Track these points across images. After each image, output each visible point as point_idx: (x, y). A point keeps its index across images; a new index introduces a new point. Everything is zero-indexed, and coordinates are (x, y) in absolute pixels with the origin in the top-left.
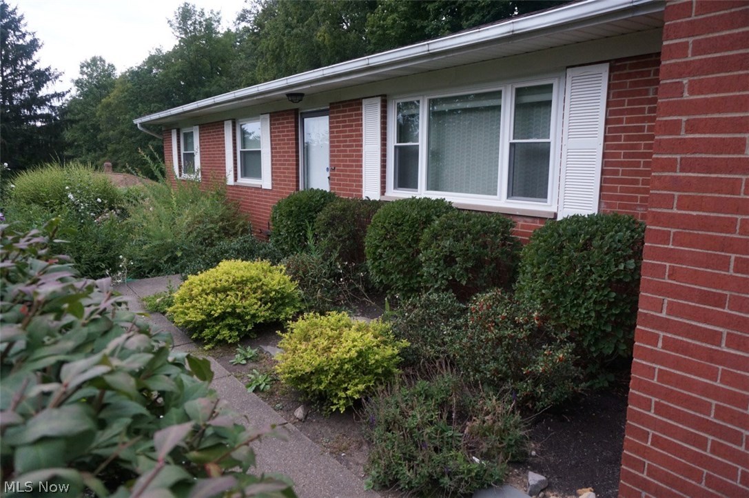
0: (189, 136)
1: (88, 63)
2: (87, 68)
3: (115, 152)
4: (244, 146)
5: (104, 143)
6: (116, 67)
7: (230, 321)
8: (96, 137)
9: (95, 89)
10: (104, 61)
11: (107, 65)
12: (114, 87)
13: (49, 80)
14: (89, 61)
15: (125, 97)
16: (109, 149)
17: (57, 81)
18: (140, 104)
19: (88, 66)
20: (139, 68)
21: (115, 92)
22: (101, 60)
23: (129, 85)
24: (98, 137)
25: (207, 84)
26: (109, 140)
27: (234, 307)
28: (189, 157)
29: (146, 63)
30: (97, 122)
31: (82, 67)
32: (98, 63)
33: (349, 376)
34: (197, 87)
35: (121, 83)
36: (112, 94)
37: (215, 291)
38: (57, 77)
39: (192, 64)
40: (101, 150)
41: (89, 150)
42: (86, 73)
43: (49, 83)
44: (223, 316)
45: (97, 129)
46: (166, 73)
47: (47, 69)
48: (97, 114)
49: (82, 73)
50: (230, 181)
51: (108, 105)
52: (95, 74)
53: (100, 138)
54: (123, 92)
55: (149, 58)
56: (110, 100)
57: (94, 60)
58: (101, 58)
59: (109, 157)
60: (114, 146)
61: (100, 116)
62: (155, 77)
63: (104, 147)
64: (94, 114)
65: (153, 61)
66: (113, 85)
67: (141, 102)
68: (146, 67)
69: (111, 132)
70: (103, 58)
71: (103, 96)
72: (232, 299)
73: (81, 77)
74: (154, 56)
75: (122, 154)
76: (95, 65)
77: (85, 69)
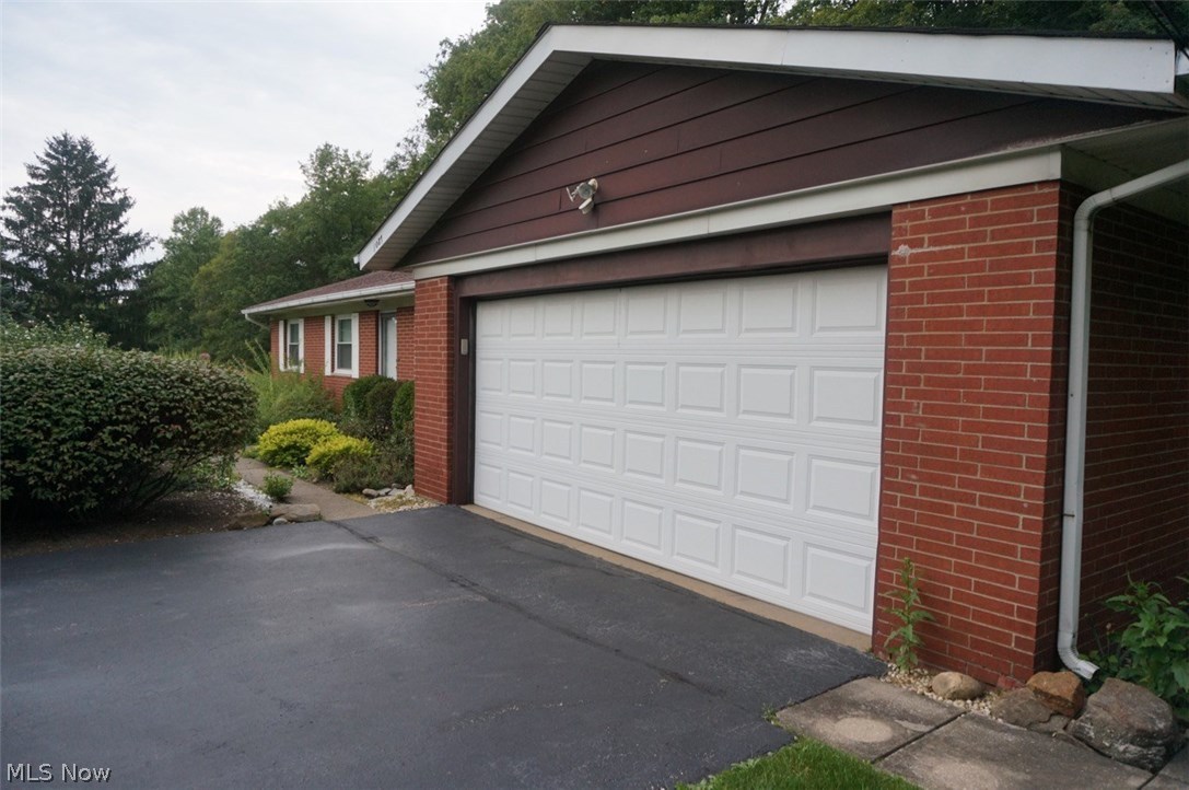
0: (295, 329)
1: (184, 216)
2: (183, 224)
3: (213, 338)
4: (341, 340)
5: (199, 327)
6: (223, 221)
7: (293, 451)
8: (188, 318)
9: (191, 253)
10: (207, 214)
11: (210, 219)
12: (217, 251)
13: (137, 247)
14: (186, 214)
15: (233, 265)
16: (206, 335)
17: (148, 248)
18: (251, 276)
19: (185, 220)
20: (254, 226)
21: (219, 258)
22: (203, 213)
23: (239, 250)
24: (191, 318)
25: (345, 249)
26: (206, 323)
27: (296, 442)
28: (294, 349)
29: (262, 220)
30: (190, 297)
31: (176, 222)
32: (199, 216)
33: (338, 459)
34: (331, 253)
35: (229, 246)
36: (214, 261)
37: (285, 434)
38: (148, 244)
39: (327, 222)
40: (194, 336)
41: (176, 336)
42: (181, 231)
43: (137, 252)
44: (288, 448)
45: (189, 307)
46: (291, 236)
47: (137, 235)
48: (192, 288)
49: (176, 230)
50: (328, 372)
51: (208, 275)
52: (193, 231)
53: (194, 320)
54: (229, 258)
55: (268, 213)
56: (211, 268)
57: (193, 213)
58: (202, 209)
59: (205, 346)
60: (213, 331)
61: (196, 290)
62: (274, 238)
63: (198, 331)
64: (187, 287)
65: (275, 217)
66: (216, 247)
67: (253, 273)
68: (262, 226)
69: (210, 313)
70: (206, 209)
71: (201, 262)
72: (294, 437)
73: (173, 235)
74: (276, 211)
75: (223, 343)
76: (195, 219)
77: (180, 225)
